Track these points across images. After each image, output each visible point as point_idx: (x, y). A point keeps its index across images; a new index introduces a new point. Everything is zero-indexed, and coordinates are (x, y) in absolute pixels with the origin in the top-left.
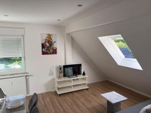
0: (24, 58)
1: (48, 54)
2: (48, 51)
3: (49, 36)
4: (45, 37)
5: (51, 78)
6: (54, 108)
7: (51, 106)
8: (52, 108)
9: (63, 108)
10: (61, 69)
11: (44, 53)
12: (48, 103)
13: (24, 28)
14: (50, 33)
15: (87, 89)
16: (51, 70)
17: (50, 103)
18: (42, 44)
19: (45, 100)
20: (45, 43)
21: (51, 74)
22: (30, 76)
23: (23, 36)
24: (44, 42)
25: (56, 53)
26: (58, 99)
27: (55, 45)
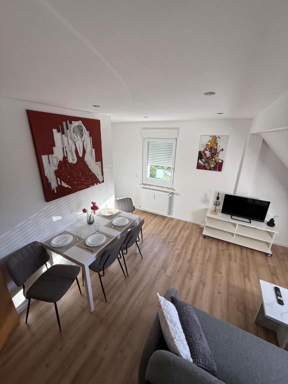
0: (174, 169)
1: (206, 169)
2: (207, 164)
3: (214, 139)
4: (206, 141)
5: (204, 206)
6: (182, 248)
7: (181, 243)
8: (180, 247)
9: (192, 255)
10: (218, 198)
11: (199, 167)
12: (182, 238)
13: (178, 128)
14: (216, 134)
15: (267, 254)
16: (206, 195)
17: (184, 240)
18: (200, 152)
19: (182, 232)
20: (204, 152)
21: (206, 201)
22: (176, 194)
23: (176, 139)
24: (202, 150)
25: (220, 170)
26: (198, 240)
27: (220, 157)
